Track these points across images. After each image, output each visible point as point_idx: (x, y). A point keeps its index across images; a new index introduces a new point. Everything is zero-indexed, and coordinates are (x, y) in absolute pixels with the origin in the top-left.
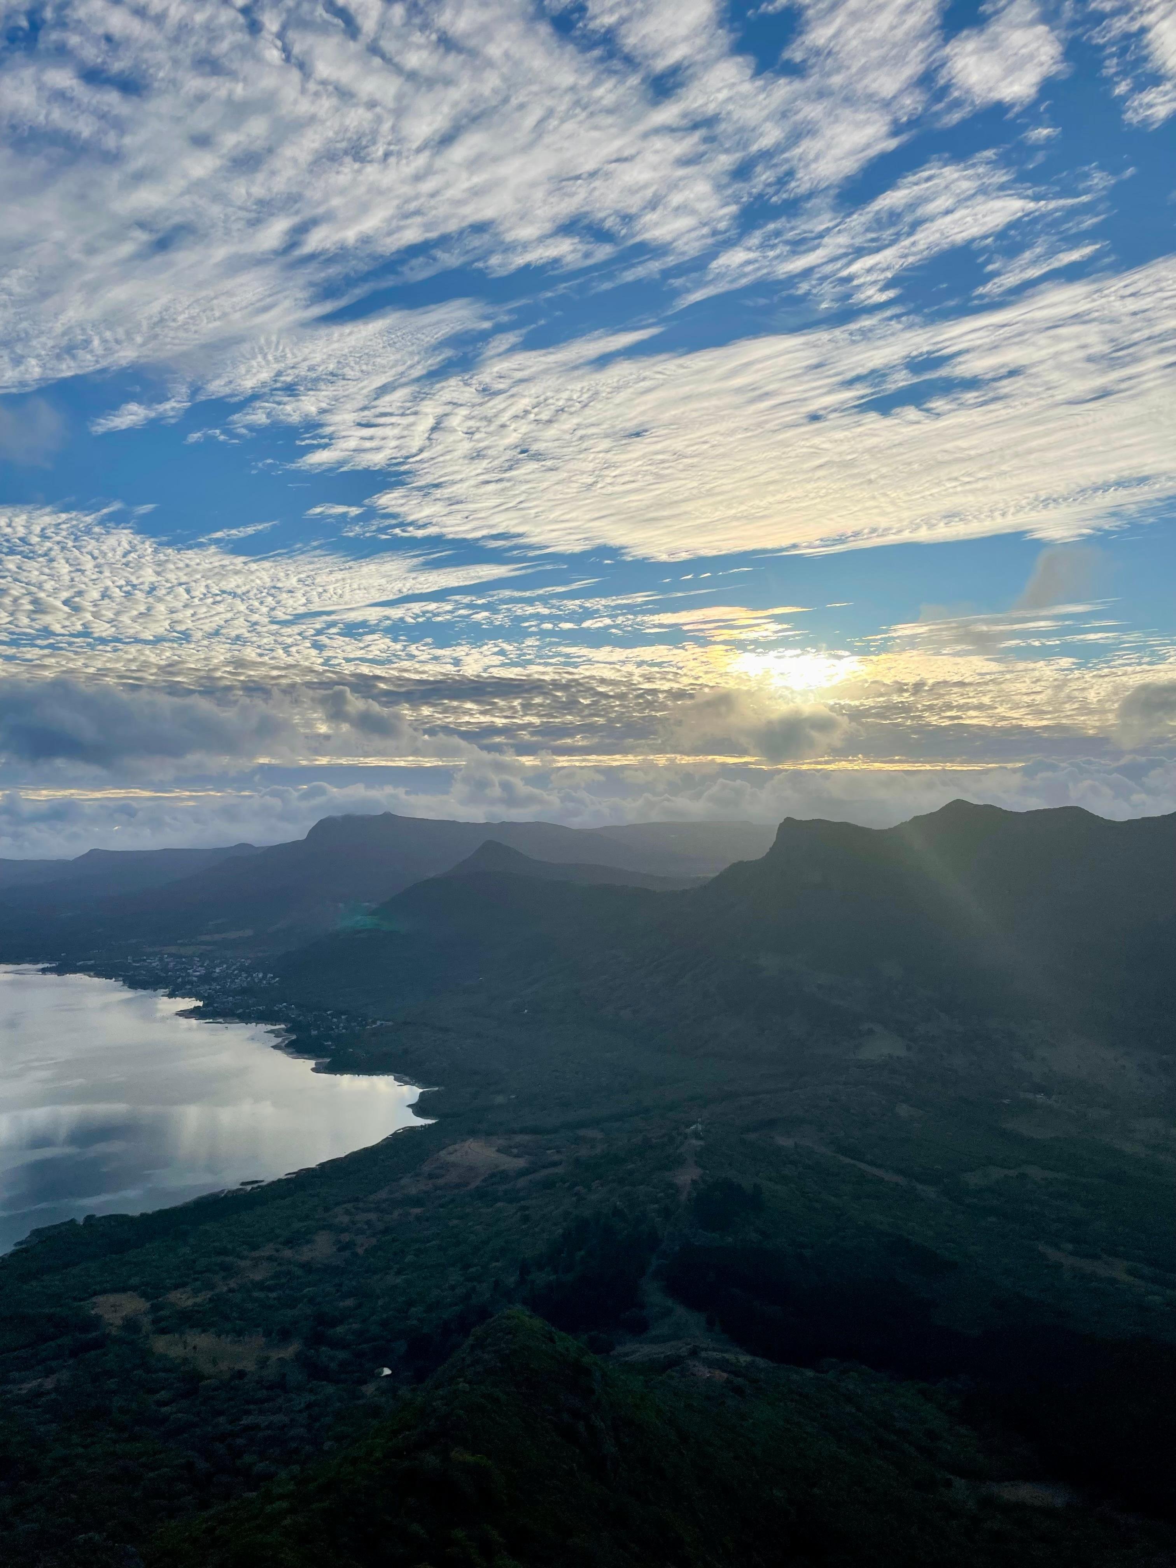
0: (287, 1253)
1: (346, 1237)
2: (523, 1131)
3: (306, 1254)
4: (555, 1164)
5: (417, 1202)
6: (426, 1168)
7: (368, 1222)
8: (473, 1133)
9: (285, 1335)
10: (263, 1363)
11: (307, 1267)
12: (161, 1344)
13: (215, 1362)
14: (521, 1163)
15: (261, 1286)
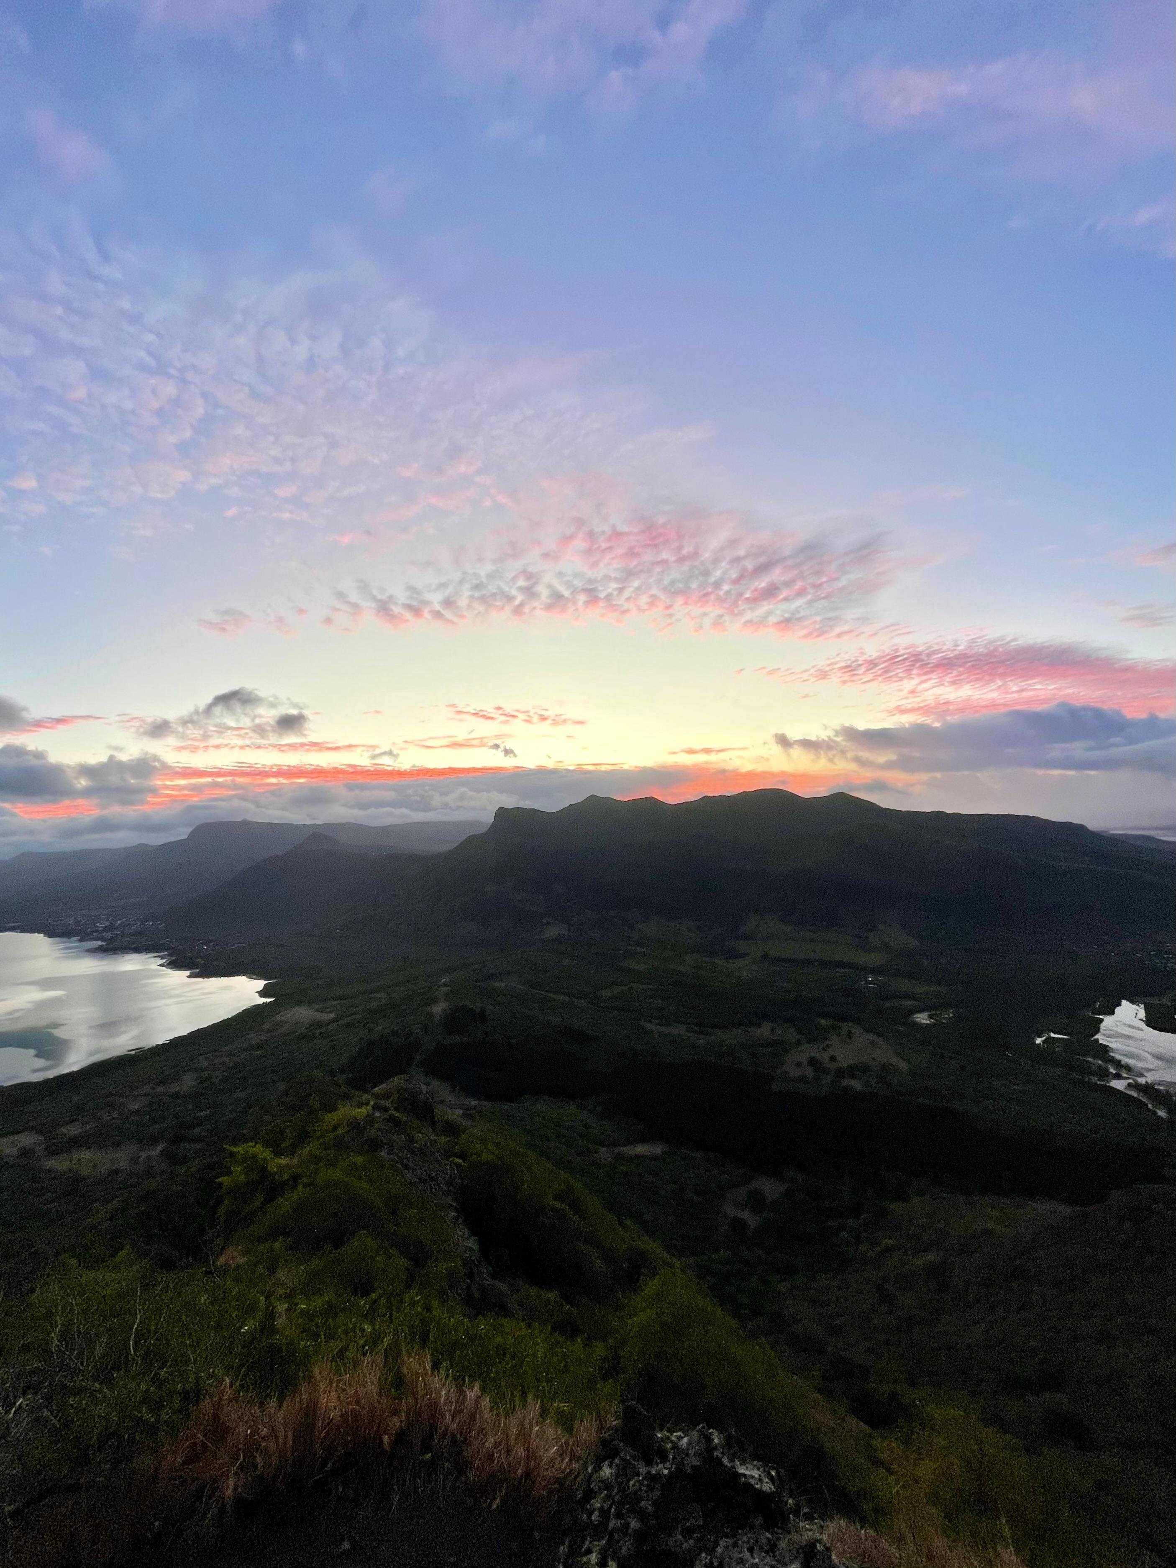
0: (160, 1089)
1: (205, 1074)
2: (333, 999)
3: (174, 1088)
4: (355, 1014)
5: (259, 1047)
6: (267, 1026)
7: (223, 1063)
8: (299, 1003)
9: (154, 1140)
10: (134, 1160)
11: (176, 1096)
12: (52, 1163)
13: (95, 1166)
14: (332, 1016)
15: (137, 1112)
